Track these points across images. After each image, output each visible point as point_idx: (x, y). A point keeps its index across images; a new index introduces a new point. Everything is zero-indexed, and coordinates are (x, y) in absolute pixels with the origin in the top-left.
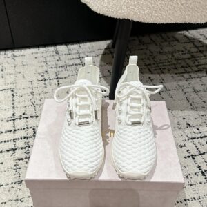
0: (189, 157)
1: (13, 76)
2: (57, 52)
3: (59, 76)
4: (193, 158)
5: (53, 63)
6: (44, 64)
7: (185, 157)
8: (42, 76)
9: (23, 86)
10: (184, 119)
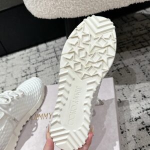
0: (143, 128)
1: (4, 77)
2: (38, 51)
3: (38, 70)
4: (148, 130)
5: (34, 60)
6: (28, 62)
7: (140, 130)
8: (26, 72)
9: (11, 83)
10: (140, 91)
